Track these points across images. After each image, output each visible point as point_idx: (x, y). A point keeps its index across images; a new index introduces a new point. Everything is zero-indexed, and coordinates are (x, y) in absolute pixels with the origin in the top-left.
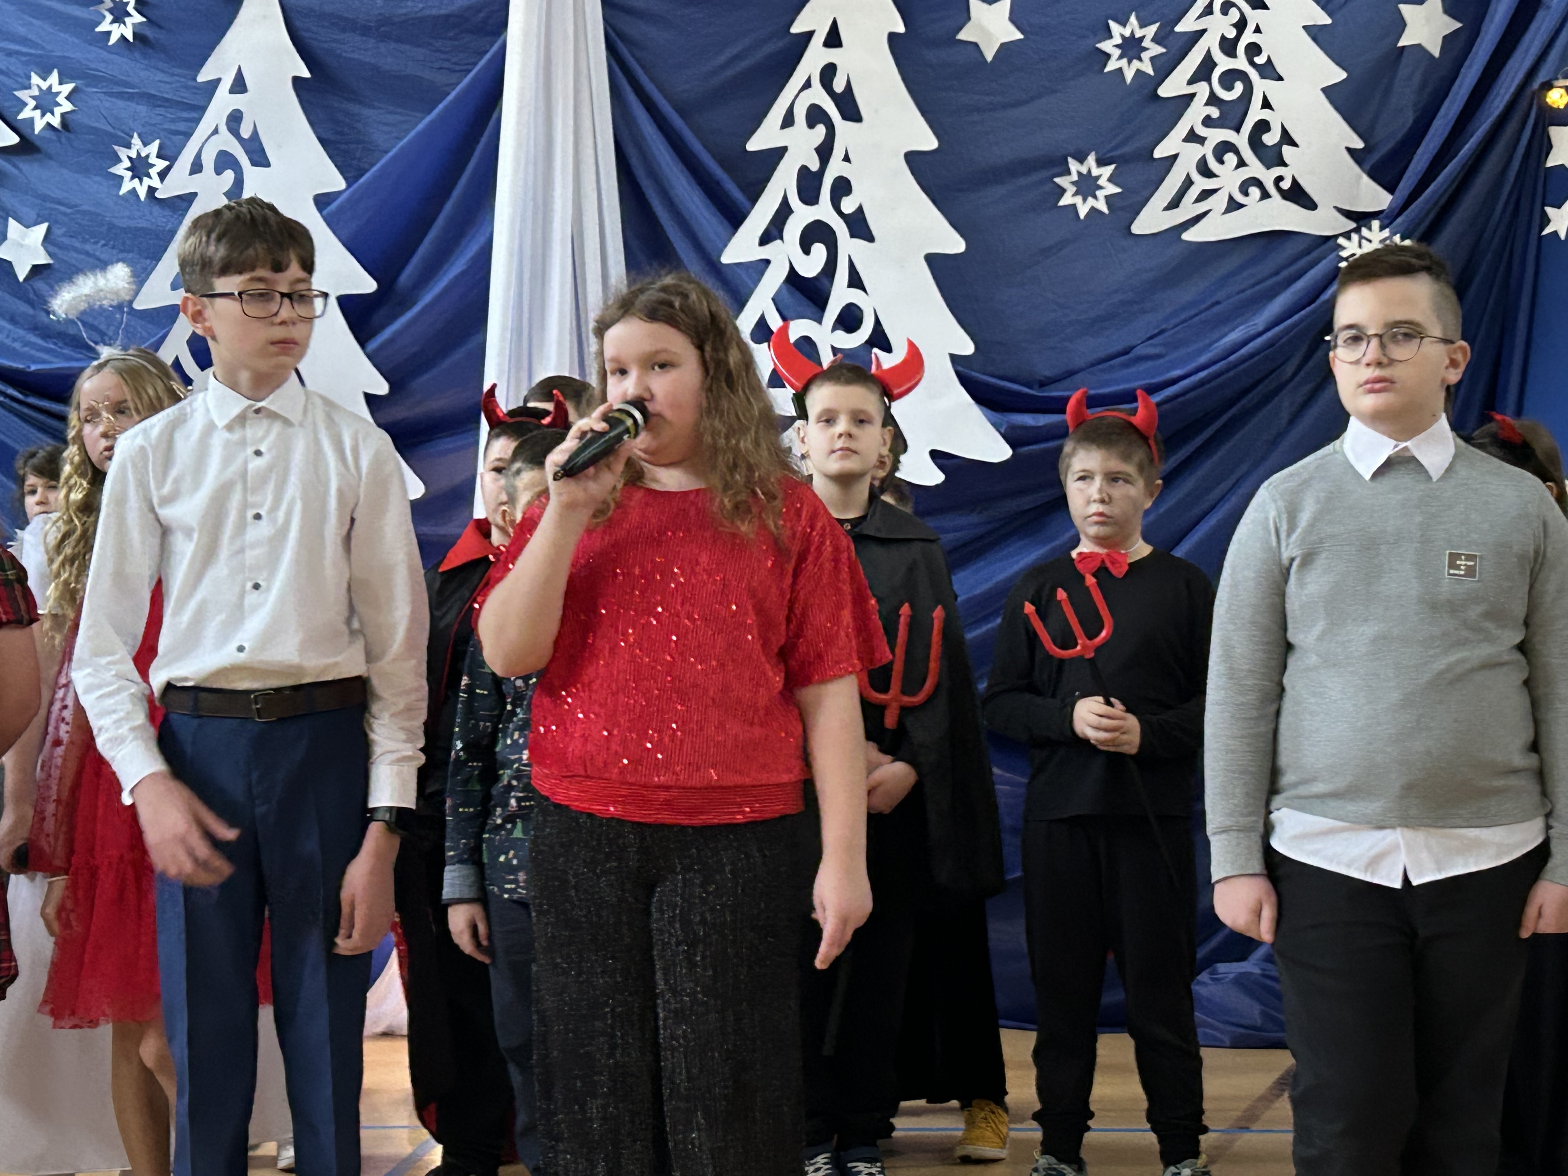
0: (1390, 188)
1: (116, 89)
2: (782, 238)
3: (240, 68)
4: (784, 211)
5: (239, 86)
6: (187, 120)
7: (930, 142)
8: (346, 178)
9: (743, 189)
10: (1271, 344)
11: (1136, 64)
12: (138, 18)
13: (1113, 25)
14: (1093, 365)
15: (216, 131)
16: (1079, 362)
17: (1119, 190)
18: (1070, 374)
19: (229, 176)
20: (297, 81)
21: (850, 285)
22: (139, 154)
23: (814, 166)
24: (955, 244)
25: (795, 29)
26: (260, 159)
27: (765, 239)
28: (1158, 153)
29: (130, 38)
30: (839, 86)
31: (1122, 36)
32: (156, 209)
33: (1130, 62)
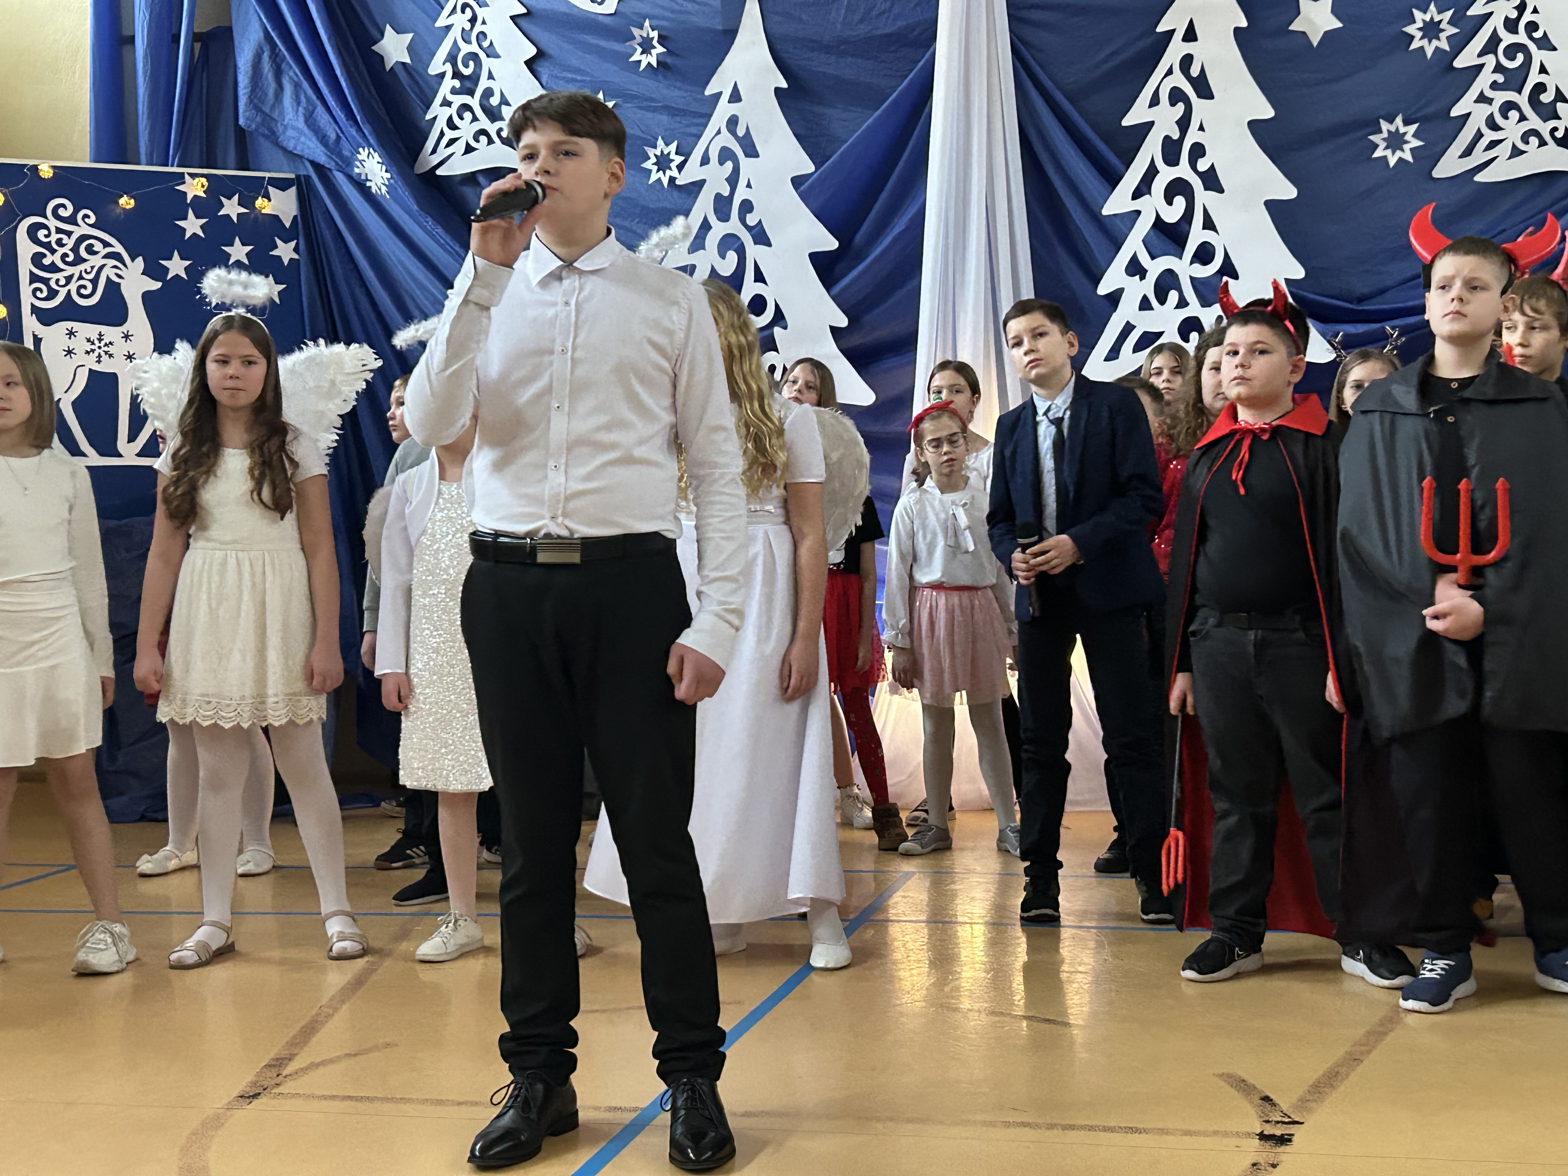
1: (645, 104)
2: (1150, 193)
3: (736, 84)
4: (1152, 172)
5: (735, 97)
6: (698, 125)
7: (1267, 112)
8: (814, 163)
9: (1119, 155)
11: (1435, 43)
12: (660, 49)
13: (1415, 12)
14: (1400, 284)
15: (719, 132)
16: (1389, 283)
17: (1421, 143)
18: (1383, 291)
19: (729, 165)
20: (778, 91)
21: (1204, 228)
22: (662, 152)
23: (1176, 136)
24: (1289, 192)
25: (1159, 29)
26: (751, 151)
27: (1137, 194)
28: (1454, 113)
29: (655, 66)
30: (1195, 71)
31: (1424, 21)
32: (676, 194)
33: (1430, 41)
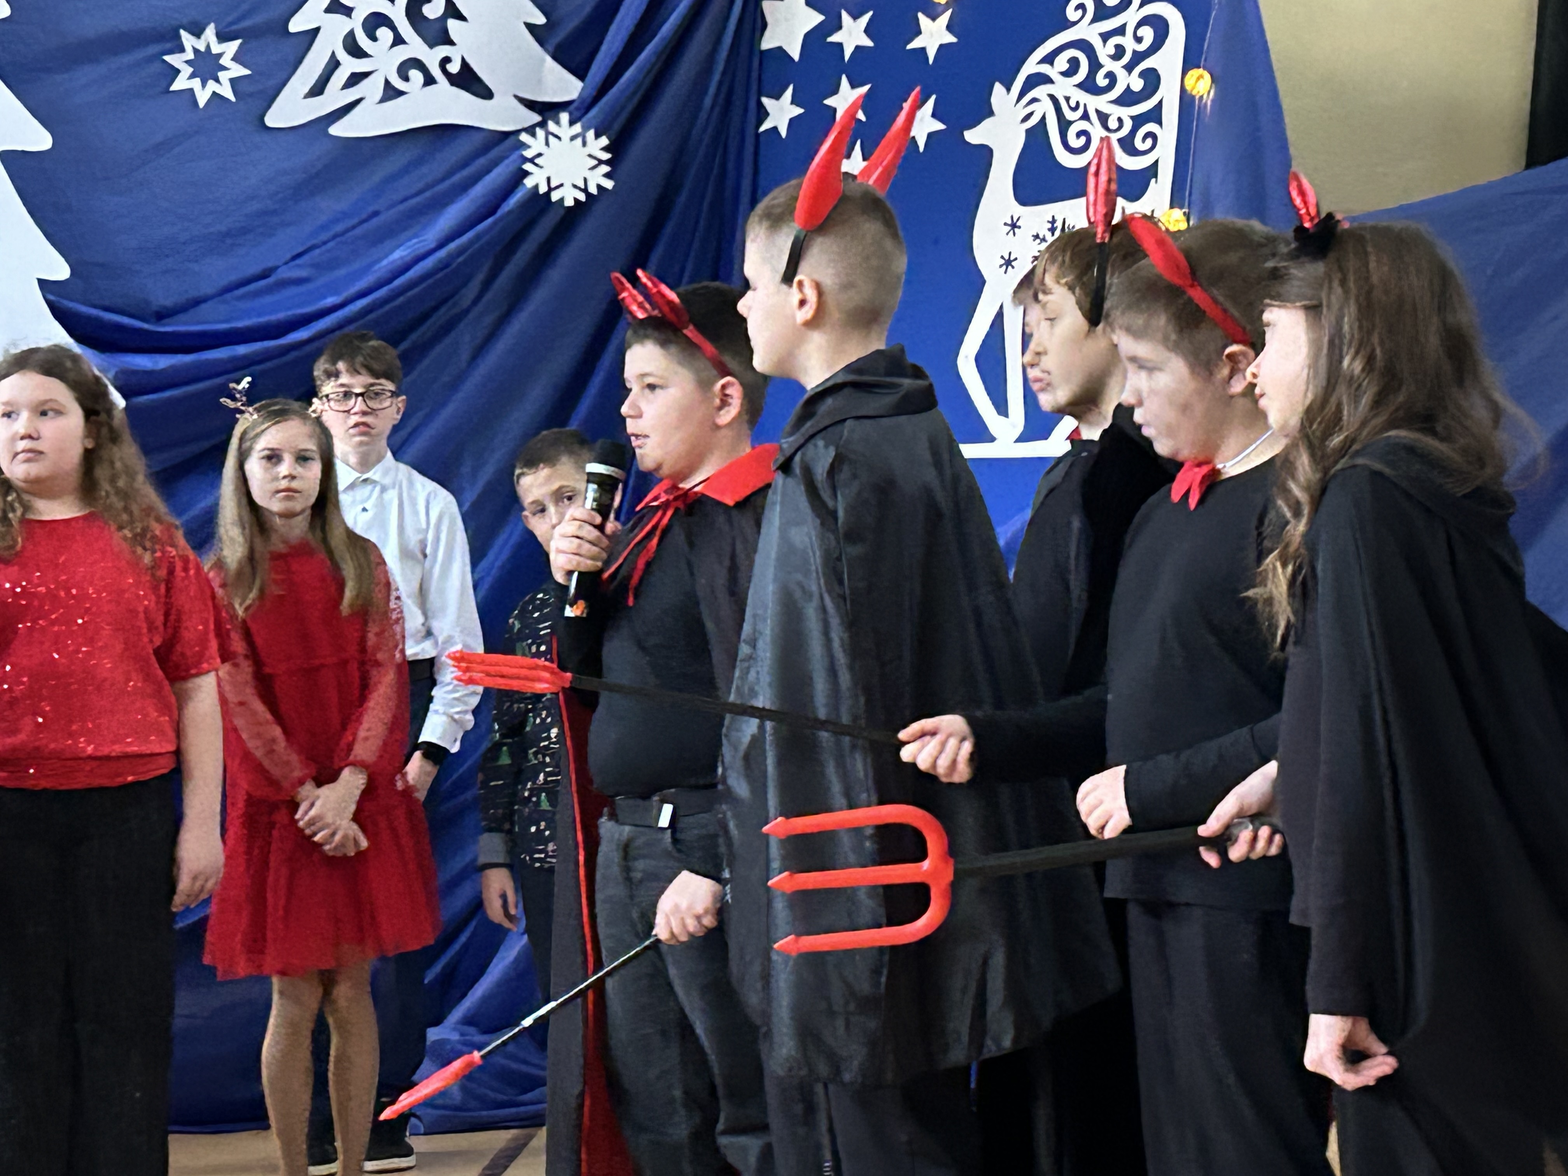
0: (580, 73)
10: (444, 265)
14: (224, 292)
17: (247, 72)
18: (197, 302)
24: (38, 139)
28: (295, 27)
